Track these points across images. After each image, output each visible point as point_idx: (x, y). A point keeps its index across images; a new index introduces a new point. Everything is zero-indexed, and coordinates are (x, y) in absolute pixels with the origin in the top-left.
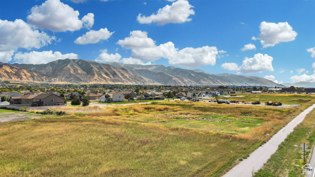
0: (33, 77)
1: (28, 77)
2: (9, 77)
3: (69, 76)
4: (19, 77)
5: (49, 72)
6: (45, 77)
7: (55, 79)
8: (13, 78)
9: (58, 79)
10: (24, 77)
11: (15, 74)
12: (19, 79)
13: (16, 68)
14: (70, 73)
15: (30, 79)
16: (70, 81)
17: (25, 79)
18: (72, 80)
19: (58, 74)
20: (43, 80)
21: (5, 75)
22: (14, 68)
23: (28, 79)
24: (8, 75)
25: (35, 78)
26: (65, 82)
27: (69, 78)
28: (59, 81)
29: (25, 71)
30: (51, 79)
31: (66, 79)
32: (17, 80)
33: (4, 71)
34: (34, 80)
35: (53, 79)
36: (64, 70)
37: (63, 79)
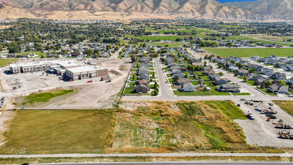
0: (246, 15)
1: (242, 15)
2: (227, 16)
3: (284, 12)
4: (234, 16)
5: (263, 9)
6: (258, 15)
7: (268, 16)
8: (229, 18)
9: (270, 16)
10: (239, 16)
11: (231, 14)
12: (234, 19)
13: (233, 8)
14: (287, 8)
15: (243, 17)
16: (284, 18)
17: (239, 18)
18: (287, 17)
19: (273, 10)
20: (255, 18)
21: (223, 15)
22: (232, 7)
23: (241, 18)
24: (226, 15)
25: (248, 17)
26: (278, 19)
27: (284, 14)
28: (272, 18)
29: (240, 10)
30: (264, 17)
31: (281, 15)
32: (232, 19)
33: (223, 11)
34: (246, 18)
35: (265, 17)
36: (280, 5)
37: (278, 15)
